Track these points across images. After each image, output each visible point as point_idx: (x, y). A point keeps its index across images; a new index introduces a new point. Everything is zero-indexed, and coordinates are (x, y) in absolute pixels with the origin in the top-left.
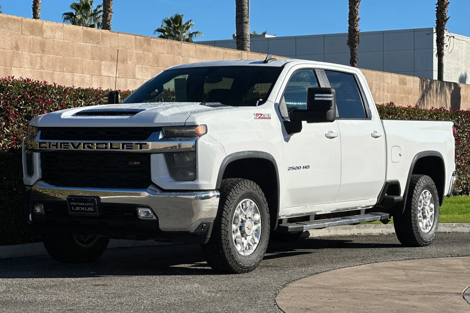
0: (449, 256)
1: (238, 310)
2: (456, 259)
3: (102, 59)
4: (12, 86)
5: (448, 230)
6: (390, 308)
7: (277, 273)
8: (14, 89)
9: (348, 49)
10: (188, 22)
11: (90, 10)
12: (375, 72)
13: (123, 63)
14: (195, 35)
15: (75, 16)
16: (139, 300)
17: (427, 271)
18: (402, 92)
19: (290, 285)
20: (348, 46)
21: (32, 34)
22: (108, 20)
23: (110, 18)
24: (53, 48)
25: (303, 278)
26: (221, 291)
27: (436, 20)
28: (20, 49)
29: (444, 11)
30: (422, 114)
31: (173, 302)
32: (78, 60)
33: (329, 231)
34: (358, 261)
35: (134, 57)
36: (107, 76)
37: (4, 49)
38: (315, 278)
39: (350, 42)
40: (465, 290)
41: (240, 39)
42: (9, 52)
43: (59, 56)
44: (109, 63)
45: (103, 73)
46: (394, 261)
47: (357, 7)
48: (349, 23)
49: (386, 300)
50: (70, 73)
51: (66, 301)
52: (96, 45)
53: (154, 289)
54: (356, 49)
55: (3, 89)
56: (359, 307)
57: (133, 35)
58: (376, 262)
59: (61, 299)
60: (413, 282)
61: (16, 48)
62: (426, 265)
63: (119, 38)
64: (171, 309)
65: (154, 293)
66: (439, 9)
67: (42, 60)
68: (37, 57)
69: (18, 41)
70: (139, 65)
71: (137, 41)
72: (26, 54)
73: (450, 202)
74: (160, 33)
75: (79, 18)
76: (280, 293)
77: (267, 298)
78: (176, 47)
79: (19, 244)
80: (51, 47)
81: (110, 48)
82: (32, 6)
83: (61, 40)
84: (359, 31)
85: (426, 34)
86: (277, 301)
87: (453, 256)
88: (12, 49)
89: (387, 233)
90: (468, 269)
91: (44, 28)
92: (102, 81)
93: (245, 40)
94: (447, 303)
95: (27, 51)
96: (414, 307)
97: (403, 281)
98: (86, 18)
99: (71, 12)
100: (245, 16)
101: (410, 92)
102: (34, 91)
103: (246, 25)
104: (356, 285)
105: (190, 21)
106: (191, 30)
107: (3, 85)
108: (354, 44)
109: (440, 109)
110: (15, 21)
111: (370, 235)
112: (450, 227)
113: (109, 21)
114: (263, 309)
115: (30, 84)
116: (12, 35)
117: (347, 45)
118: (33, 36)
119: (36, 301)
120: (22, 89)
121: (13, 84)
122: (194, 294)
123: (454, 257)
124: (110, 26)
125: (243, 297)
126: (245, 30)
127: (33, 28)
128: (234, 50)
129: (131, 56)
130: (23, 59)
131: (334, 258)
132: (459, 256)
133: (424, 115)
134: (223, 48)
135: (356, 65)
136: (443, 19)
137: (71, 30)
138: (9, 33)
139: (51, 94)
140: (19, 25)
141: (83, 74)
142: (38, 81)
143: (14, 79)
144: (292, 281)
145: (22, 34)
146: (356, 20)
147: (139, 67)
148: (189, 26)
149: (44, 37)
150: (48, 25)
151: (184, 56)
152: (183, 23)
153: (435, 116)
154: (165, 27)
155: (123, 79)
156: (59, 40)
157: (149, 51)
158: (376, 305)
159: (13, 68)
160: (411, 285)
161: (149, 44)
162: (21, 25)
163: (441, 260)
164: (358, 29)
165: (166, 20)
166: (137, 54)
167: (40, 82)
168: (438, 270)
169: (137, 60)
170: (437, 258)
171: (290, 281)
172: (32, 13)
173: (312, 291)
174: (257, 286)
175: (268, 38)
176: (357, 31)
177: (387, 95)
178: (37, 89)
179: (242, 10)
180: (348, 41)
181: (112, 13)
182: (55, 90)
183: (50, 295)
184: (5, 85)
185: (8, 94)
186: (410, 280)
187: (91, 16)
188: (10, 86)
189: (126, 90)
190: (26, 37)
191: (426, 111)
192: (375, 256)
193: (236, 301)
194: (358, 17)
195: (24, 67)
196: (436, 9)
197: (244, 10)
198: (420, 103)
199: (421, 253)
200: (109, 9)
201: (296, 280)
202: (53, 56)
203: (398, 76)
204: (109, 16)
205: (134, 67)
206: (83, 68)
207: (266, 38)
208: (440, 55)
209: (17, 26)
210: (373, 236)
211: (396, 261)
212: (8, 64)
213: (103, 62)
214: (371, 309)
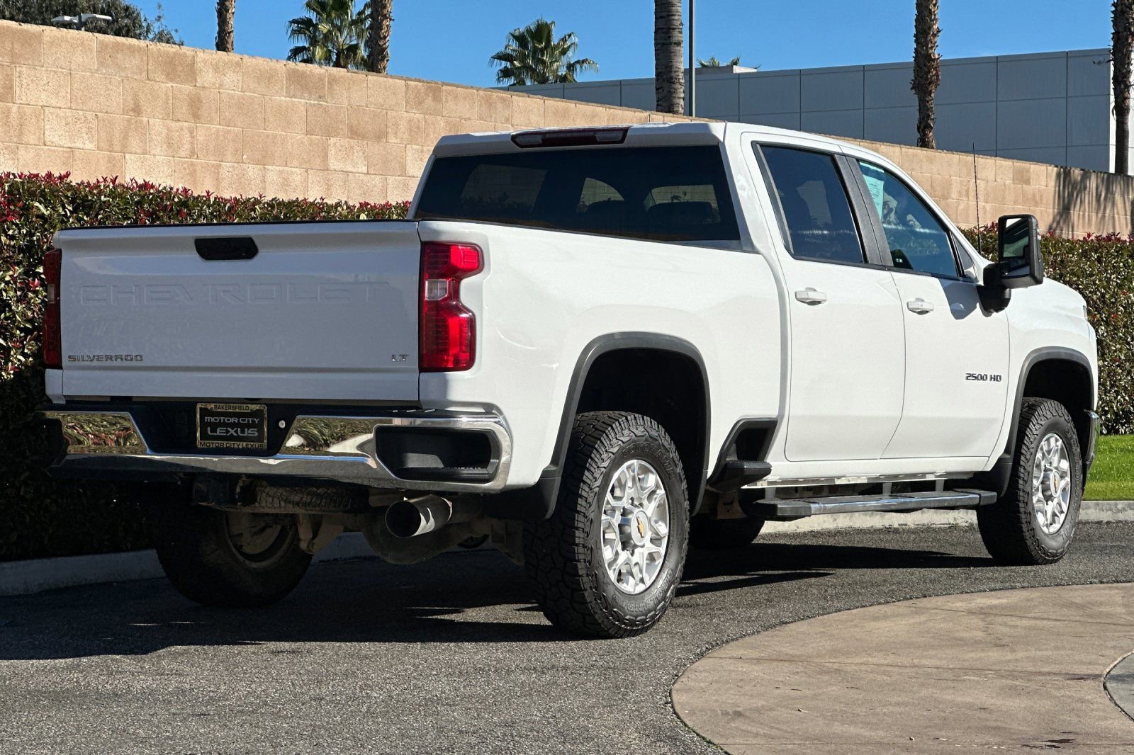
0: (1095, 580)
1: (579, 717)
2: (1110, 588)
3: (329, 132)
4: (109, 200)
5: (1105, 516)
6: (929, 713)
7: (692, 621)
8: (115, 206)
9: (914, 100)
10: (565, 37)
11: (349, 11)
12: (957, 156)
13: (378, 142)
14: (581, 67)
15: (315, 26)
16: (362, 689)
17: (1036, 618)
18: (1020, 201)
19: (715, 654)
20: (913, 91)
21: (172, 80)
22: (382, 36)
23: (386, 32)
24: (218, 109)
25: (749, 635)
26: (553, 667)
27: (1113, 34)
28: (144, 112)
29: (1131, 12)
30: (1063, 249)
31: (436, 696)
32: (275, 137)
33: (835, 520)
34: (885, 593)
35: (403, 126)
36: (342, 171)
37: (107, 112)
38: (777, 636)
39: (917, 82)
40: (1112, 666)
41: (664, 80)
42: (119, 119)
43: (232, 128)
44: (345, 142)
45: (331, 164)
46: (966, 593)
47: (935, 5)
48: (916, 41)
49: (924, 692)
50: (257, 164)
51: (196, 691)
52: (316, 102)
53: (403, 663)
54: (932, 99)
55: (91, 207)
56: (858, 710)
57: (401, 78)
58: (925, 597)
59: (188, 687)
60: (996, 645)
61: (133, 110)
62: (1036, 604)
63: (370, 85)
64: (427, 714)
65: (400, 672)
66: (1119, 8)
67: (193, 137)
68: (182, 129)
69: (138, 96)
70: (415, 147)
71: (411, 92)
72: (158, 125)
73: (1122, 450)
74: (503, 62)
75: (325, 31)
76: (686, 673)
77: (653, 686)
78: (499, 105)
79: (128, 550)
80: (213, 108)
81: (349, 107)
82: (217, 6)
83: (237, 92)
84: (938, 59)
85: (1094, 63)
86: (674, 693)
87: (1105, 580)
88: (125, 112)
89: (967, 524)
90: (1130, 613)
91: (199, 65)
92: (329, 183)
93: (674, 83)
94: (1062, 698)
95: (161, 117)
96: (984, 709)
97: (976, 643)
98: (340, 30)
99: (308, 16)
100: (674, 29)
101: (1038, 199)
102: (159, 211)
103: (678, 48)
104: (864, 654)
105: (570, 36)
106: (572, 56)
107: (90, 198)
108: (927, 89)
109: (1109, 238)
110: (132, 50)
111: (928, 528)
112: (1111, 510)
113: (385, 37)
114: (636, 713)
115: (151, 194)
116: (125, 81)
117: (912, 89)
118: (172, 84)
119: (129, 691)
120: (132, 205)
121: (112, 194)
122: (490, 675)
123: (1108, 582)
124: (385, 49)
125: (600, 683)
126: (676, 59)
127: (174, 65)
128: (633, 109)
129: (396, 125)
130: (150, 134)
131: (832, 585)
132: (1118, 582)
133: (1067, 253)
134: (607, 106)
135: (931, 134)
136: (1127, 30)
137: (260, 70)
138: (119, 77)
139: (199, 216)
140: (142, 58)
141: (285, 168)
142: (171, 189)
143: (117, 182)
144: (723, 642)
145: (148, 79)
146: (932, 33)
147: (415, 149)
148: (569, 47)
149: (198, 85)
150: (207, 58)
151: (517, 125)
152: (555, 41)
153: (1096, 253)
154: (514, 50)
155: (378, 178)
156: (233, 92)
157: (439, 113)
158: (898, 704)
159: (128, 156)
160: (991, 654)
161: (437, 98)
162: (145, 58)
163: (1076, 590)
164: (936, 53)
165: (517, 33)
166: (410, 121)
167: (175, 190)
168: (1062, 616)
169: (410, 135)
170: (1068, 585)
171: (718, 642)
172: (217, 20)
173: (762, 668)
174: (639, 655)
175: (739, 74)
176: (935, 59)
177: (984, 206)
178: (166, 206)
179: (669, 16)
180: (912, 80)
181: (391, 20)
182: (208, 207)
183: (166, 677)
184: (93, 197)
185: (101, 218)
186: (990, 643)
187: (351, 25)
188: (105, 199)
189: (383, 202)
190: (156, 86)
191: (1072, 242)
192: (925, 582)
193: (581, 694)
194: (935, 27)
195: (153, 152)
196: (1113, 9)
197: (673, 15)
198: (1058, 223)
199: (1032, 574)
200: (385, 12)
201: (732, 640)
202: (218, 126)
203: (1011, 163)
204: (384, 27)
205: (403, 149)
206: (288, 154)
207: (736, 74)
208: (1122, 111)
209: (136, 61)
210: (934, 530)
211: (972, 592)
212: (117, 148)
213: (332, 141)
214: (885, 714)
